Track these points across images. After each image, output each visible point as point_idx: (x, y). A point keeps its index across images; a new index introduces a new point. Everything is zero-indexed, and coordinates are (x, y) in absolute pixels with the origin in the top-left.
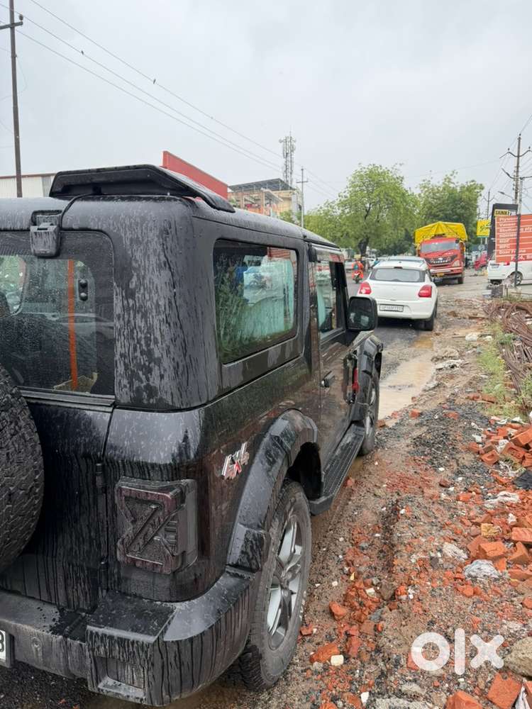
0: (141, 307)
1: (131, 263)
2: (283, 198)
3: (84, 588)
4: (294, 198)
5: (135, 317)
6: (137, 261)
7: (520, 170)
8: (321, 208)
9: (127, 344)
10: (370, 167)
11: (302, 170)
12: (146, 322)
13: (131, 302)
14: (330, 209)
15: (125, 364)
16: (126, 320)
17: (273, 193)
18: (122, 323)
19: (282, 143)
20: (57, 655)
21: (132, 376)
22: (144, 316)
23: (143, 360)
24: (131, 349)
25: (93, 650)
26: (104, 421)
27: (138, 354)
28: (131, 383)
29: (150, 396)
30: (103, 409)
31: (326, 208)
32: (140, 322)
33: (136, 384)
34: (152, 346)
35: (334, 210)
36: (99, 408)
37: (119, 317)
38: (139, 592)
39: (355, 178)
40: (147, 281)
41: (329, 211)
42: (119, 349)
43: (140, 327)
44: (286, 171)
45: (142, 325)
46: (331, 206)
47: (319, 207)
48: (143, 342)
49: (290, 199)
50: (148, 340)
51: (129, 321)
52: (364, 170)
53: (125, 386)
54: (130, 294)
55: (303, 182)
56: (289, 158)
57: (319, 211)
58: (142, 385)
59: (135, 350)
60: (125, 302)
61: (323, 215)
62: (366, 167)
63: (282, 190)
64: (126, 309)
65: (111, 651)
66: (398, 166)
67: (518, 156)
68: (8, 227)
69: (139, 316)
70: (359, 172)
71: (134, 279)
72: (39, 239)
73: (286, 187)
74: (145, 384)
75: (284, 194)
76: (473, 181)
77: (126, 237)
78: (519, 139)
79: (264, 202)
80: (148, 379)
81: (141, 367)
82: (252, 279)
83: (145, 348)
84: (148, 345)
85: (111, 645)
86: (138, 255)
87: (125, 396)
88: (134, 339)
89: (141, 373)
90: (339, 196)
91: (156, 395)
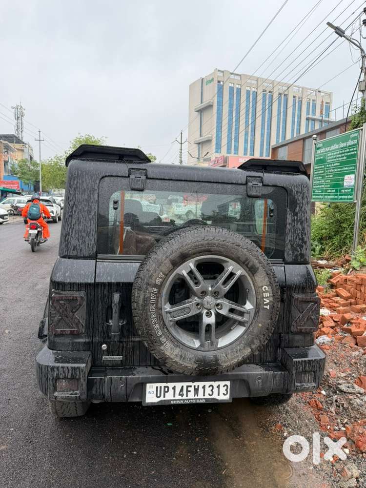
0: (300, 219)
1: (296, 201)
2: (18, 149)
3: (270, 350)
4: (26, 150)
5: (297, 224)
6: (299, 200)
7: (182, 151)
8: (52, 159)
9: (293, 236)
10: (87, 136)
11: (40, 132)
12: (302, 226)
13: (296, 218)
14: (59, 161)
15: (291, 244)
16: (293, 225)
17: (10, 144)
18: (291, 226)
19: (14, 109)
20: (270, 382)
21: (294, 250)
22: (301, 223)
23: (300, 242)
24: (295, 238)
25: (297, 370)
26: (282, 270)
27: (298, 240)
28: (293, 253)
29: (301, 258)
30: (280, 265)
31: (56, 160)
32: (299, 226)
33: (296, 253)
34: (304, 236)
35: (62, 162)
36: (278, 265)
37: (290, 224)
38: (298, 345)
39: (76, 142)
40: (303, 209)
41: (58, 162)
42: (289, 238)
43: (299, 228)
44: (17, 130)
45: (300, 227)
46: (59, 159)
47: (50, 159)
48: (300, 235)
49: (23, 151)
50: (302, 233)
51: (294, 226)
52: (83, 138)
53: (291, 254)
54: (296, 214)
55: (40, 140)
56: (19, 121)
57: (50, 161)
58: (299, 253)
59: (296, 237)
60: (293, 218)
61: (53, 165)
62: (84, 136)
63: (15, 143)
64: (293, 220)
65: (305, 367)
66: (104, 138)
67: (181, 144)
68: (234, 182)
69: (299, 224)
70: (79, 139)
71: (298, 208)
72: (254, 189)
73: (19, 141)
74: (300, 252)
75: (18, 146)
76: (150, 154)
77: (295, 190)
78: (181, 133)
79: (3, 151)
80: (301, 251)
81: (298, 245)
82: (10, 209)
83: (300, 237)
84: (302, 236)
85: (305, 364)
86: (300, 198)
87: (290, 259)
88: (296, 233)
89: (298, 248)
90: (66, 153)
91: (304, 257)
